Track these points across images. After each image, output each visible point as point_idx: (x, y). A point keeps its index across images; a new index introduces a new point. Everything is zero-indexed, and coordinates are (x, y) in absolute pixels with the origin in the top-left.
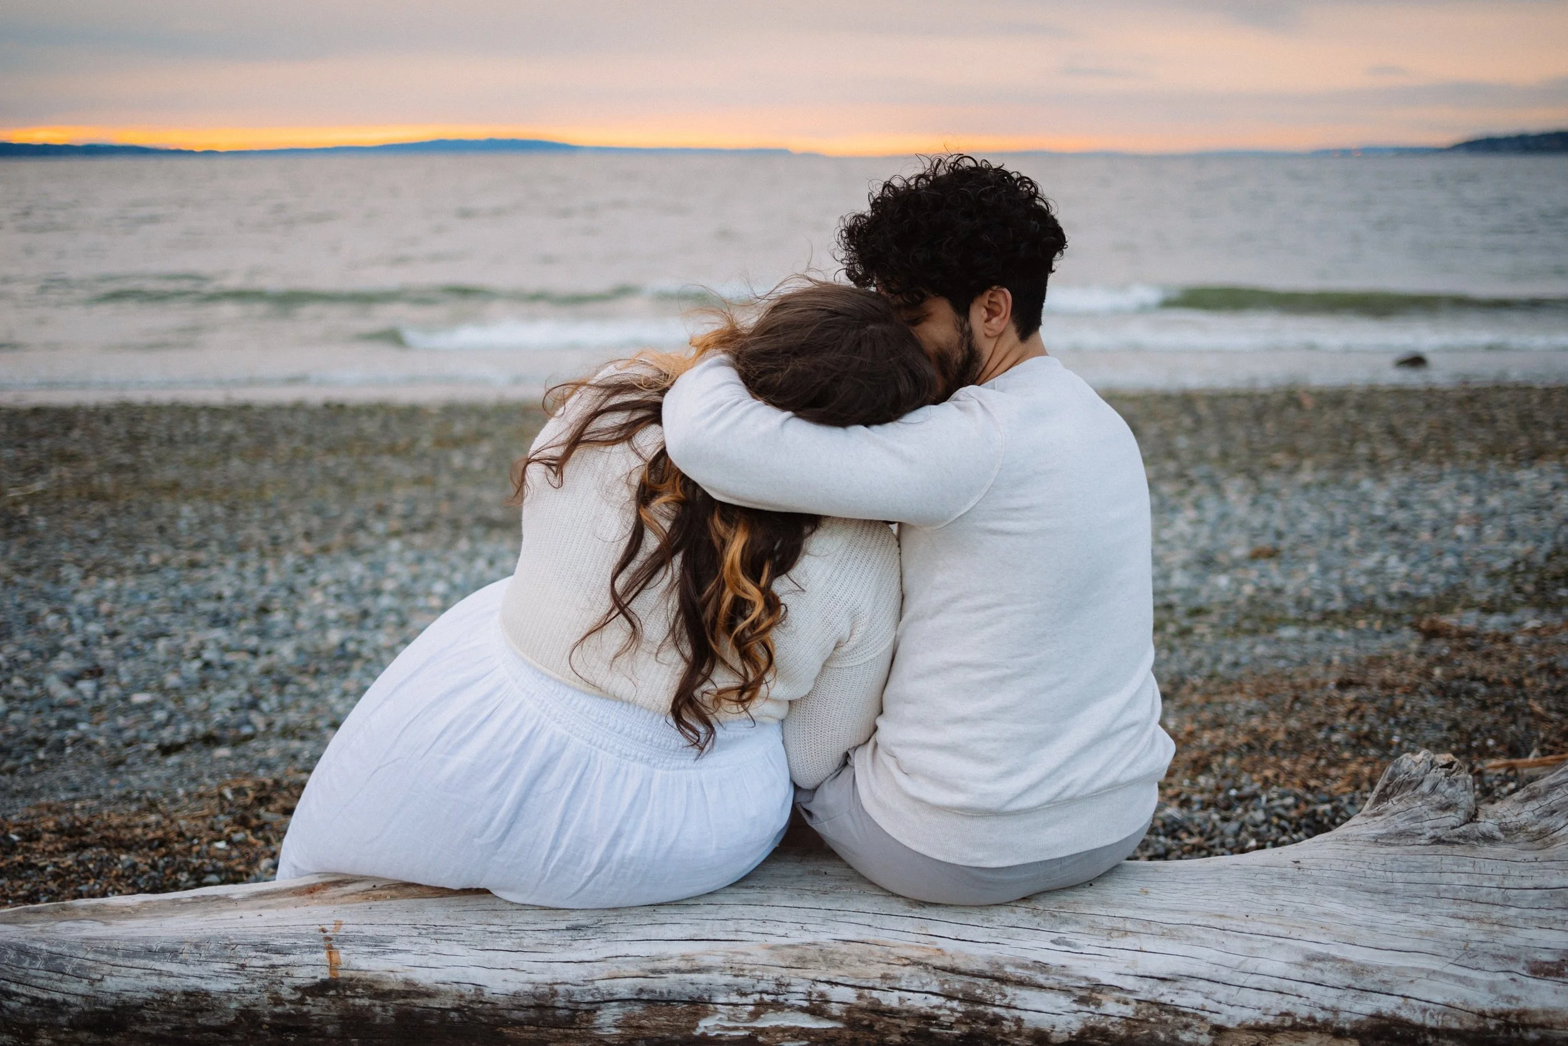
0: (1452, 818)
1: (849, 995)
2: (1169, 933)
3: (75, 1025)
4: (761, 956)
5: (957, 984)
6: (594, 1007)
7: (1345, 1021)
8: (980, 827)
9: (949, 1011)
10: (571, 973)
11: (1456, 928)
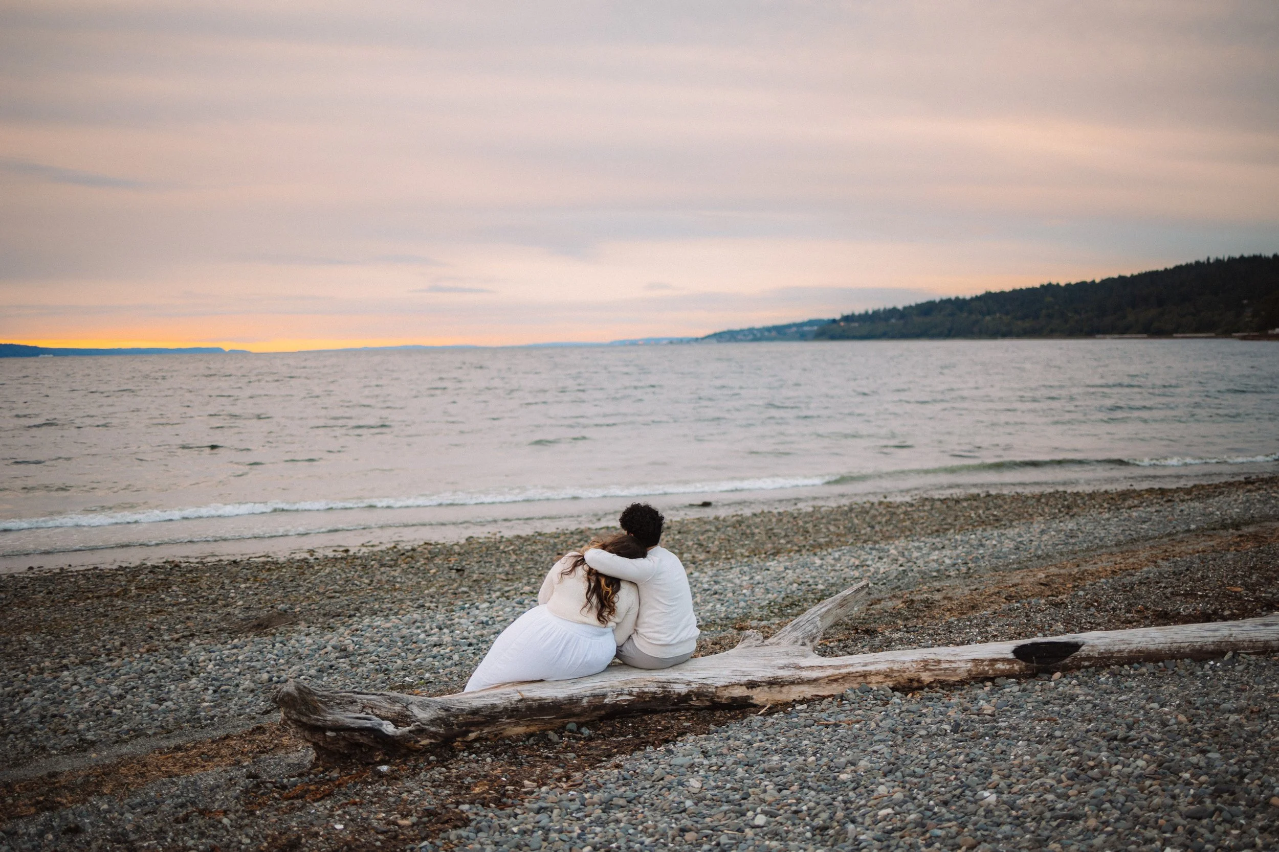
0: (759, 642)
1: (637, 690)
2: (703, 669)
3: (467, 714)
4: (617, 683)
5: (660, 684)
6: (582, 698)
7: (742, 682)
8: (664, 648)
9: (659, 690)
10: (576, 692)
11: (762, 662)
